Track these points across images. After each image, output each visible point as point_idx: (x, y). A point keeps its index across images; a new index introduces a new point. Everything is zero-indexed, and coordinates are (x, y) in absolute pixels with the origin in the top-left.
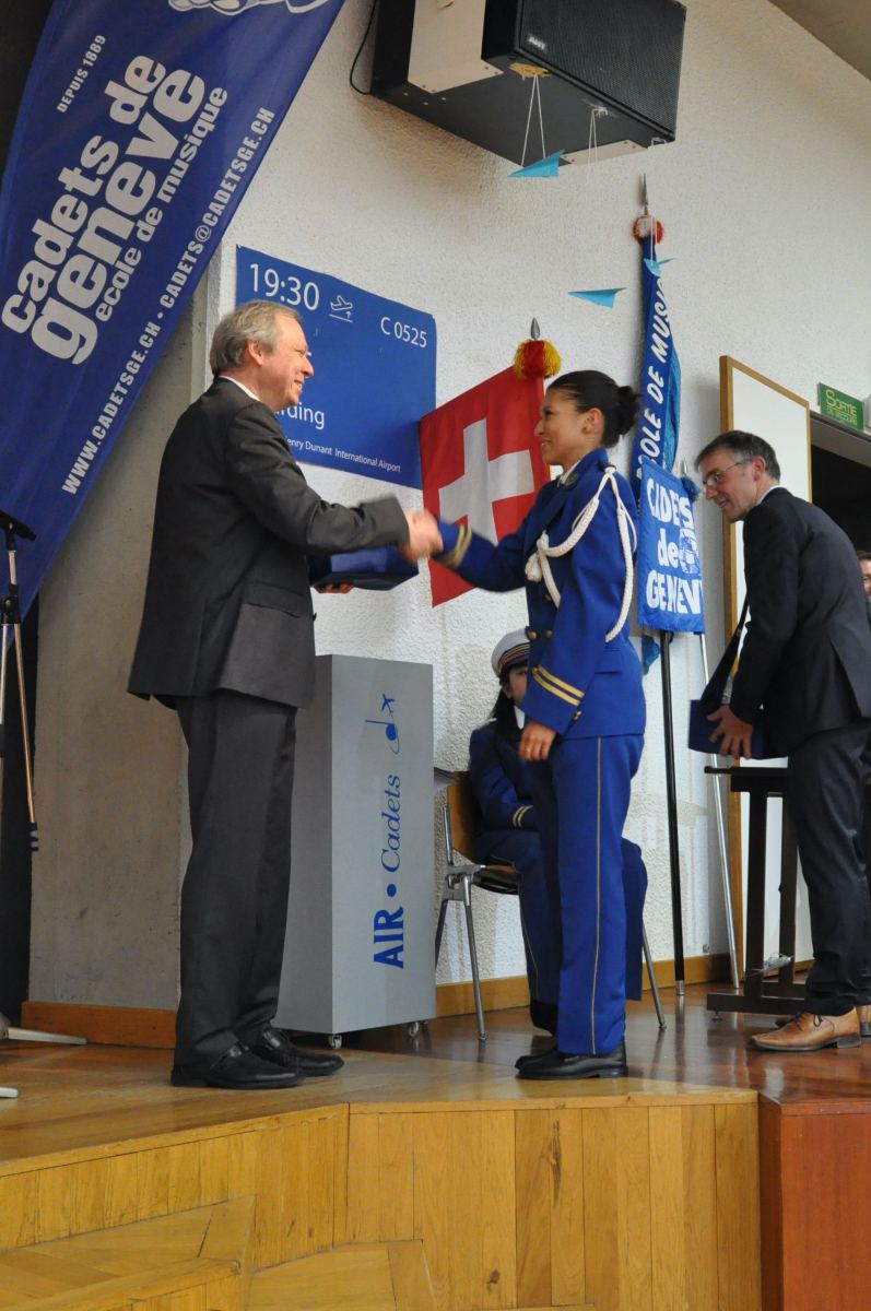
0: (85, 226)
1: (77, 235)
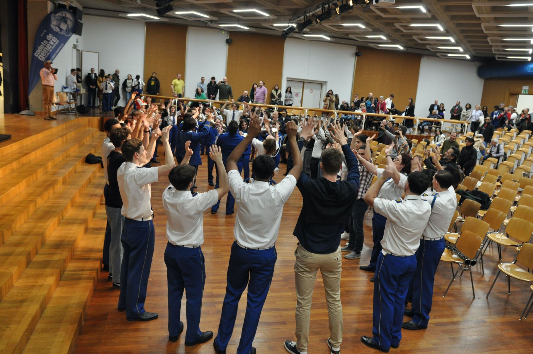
1: (43, 49)
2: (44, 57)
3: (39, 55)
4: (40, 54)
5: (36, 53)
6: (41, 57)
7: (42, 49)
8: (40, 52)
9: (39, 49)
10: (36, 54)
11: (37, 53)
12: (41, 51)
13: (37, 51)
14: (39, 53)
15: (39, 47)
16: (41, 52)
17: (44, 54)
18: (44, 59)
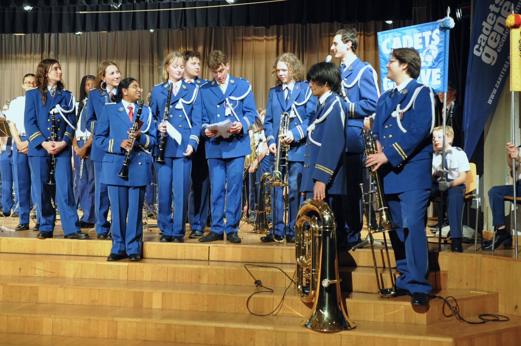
0: (495, 23)
1: (493, 26)
2: (495, 49)
3: (484, 48)
4: (487, 44)
5: (477, 46)
6: (488, 55)
7: (490, 28)
8: (485, 38)
9: (484, 30)
10: (478, 50)
11: (480, 45)
12: (487, 33)
13: (482, 36)
14: (483, 44)
15: (484, 24)
16: (488, 36)
17: (495, 41)
18: (496, 56)
